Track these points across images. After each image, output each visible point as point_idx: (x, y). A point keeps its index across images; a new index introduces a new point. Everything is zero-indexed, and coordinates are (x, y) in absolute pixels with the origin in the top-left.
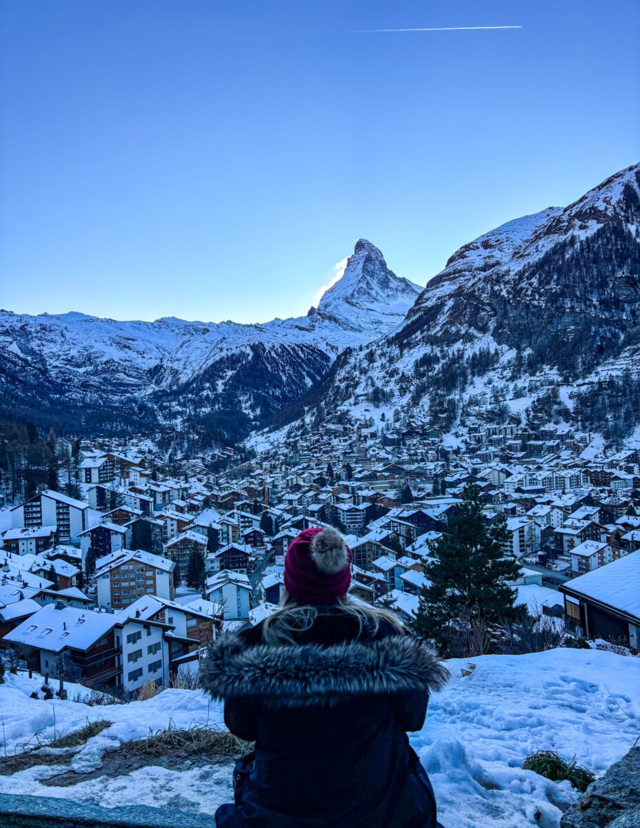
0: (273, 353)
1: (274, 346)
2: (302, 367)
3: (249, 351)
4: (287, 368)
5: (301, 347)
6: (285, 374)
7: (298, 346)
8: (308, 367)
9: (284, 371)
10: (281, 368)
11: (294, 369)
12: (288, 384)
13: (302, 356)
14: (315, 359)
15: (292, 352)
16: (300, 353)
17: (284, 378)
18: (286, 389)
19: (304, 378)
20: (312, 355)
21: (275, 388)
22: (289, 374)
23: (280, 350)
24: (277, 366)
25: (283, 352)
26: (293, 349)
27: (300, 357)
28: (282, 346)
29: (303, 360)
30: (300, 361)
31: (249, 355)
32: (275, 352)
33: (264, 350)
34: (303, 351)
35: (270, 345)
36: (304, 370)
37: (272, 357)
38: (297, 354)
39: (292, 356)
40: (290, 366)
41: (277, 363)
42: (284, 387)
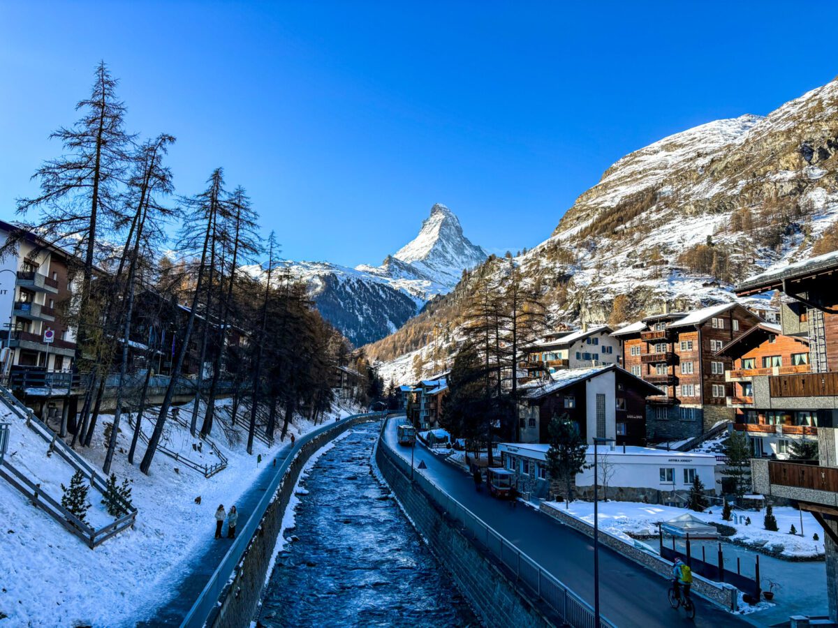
0: (348, 288)
1: (349, 280)
2: (383, 308)
3: (317, 281)
4: (364, 307)
5: (382, 287)
6: (362, 314)
7: (379, 285)
8: (392, 309)
9: (360, 310)
10: (358, 306)
11: (373, 309)
12: (365, 326)
13: (384, 296)
14: (399, 302)
15: (371, 290)
16: (381, 292)
17: (361, 319)
18: (363, 331)
19: (386, 322)
20: (395, 297)
21: (349, 328)
22: (368, 314)
23: (356, 285)
24: (353, 303)
25: (360, 288)
26: (373, 287)
27: (381, 298)
28: (359, 281)
29: (384, 301)
30: (380, 301)
31: (317, 286)
32: (351, 287)
33: (337, 282)
34: (384, 291)
35: (345, 278)
36: (386, 313)
37: (346, 292)
38: (378, 293)
39: (370, 293)
40: (369, 305)
41: (353, 300)
42: (361, 328)
